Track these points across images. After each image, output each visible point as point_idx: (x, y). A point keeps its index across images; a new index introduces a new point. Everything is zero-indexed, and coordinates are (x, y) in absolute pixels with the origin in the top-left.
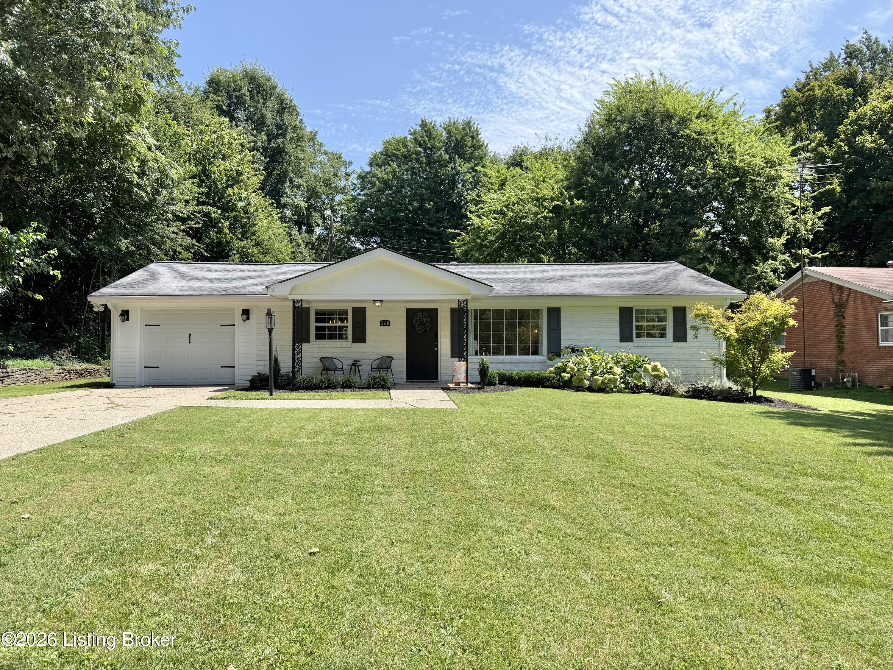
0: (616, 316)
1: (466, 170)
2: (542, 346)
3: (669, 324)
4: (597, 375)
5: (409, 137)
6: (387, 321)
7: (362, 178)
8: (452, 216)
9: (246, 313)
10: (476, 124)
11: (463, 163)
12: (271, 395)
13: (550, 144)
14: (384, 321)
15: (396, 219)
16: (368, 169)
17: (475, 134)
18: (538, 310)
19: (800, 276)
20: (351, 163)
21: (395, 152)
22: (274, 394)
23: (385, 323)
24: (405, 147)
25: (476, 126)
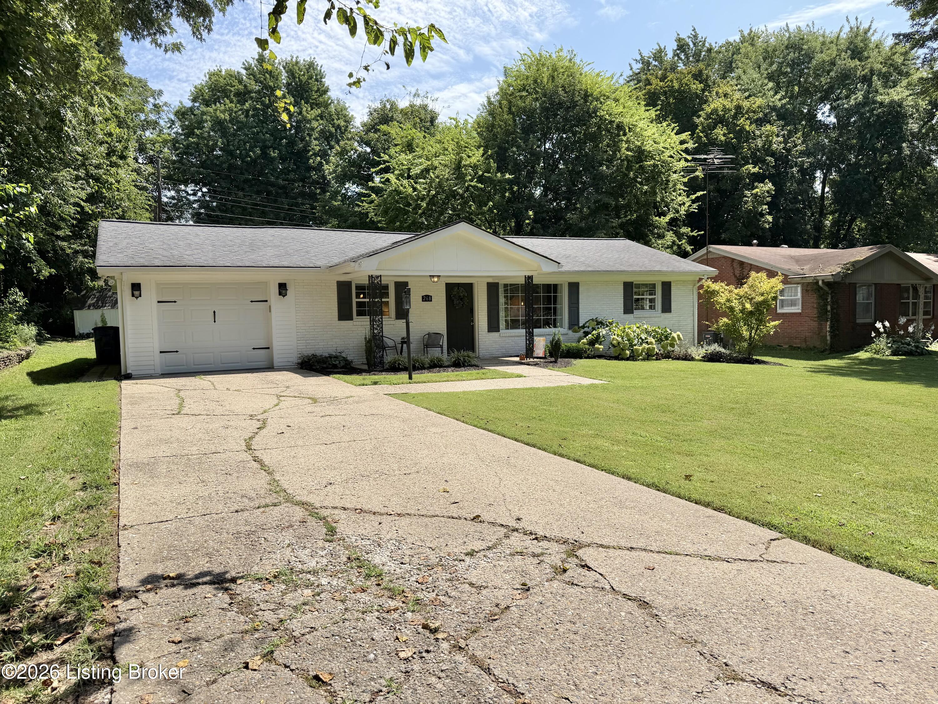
0: (620, 290)
1: (313, 116)
2: (561, 319)
3: (658, 297)
4: (635, 345)
5: (244, 72)
6: (428, 296)
7: (182, 114)
8: (298, 167)
9: (283, 288)
10: (320, 65)
11: (309, 109)
12: (410, 378)
13: (418, 102)
14: (426, 296)
15: (231, 167)
16: (189, 104)
17: (319, 77)
18: (555, 286)
19: (705, 251)
20: (160, 93)
21: (228, 87)
22: (414, 376)
23: (427, 298)
24: (240, 82)
25: (319, 68)
